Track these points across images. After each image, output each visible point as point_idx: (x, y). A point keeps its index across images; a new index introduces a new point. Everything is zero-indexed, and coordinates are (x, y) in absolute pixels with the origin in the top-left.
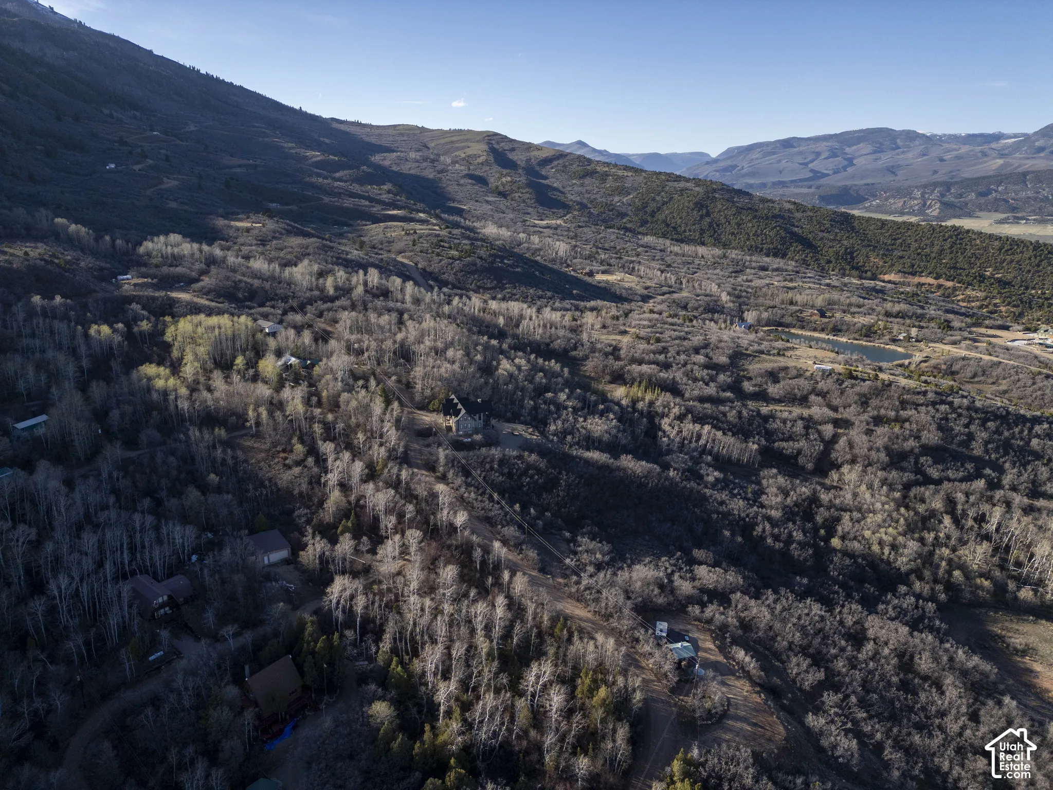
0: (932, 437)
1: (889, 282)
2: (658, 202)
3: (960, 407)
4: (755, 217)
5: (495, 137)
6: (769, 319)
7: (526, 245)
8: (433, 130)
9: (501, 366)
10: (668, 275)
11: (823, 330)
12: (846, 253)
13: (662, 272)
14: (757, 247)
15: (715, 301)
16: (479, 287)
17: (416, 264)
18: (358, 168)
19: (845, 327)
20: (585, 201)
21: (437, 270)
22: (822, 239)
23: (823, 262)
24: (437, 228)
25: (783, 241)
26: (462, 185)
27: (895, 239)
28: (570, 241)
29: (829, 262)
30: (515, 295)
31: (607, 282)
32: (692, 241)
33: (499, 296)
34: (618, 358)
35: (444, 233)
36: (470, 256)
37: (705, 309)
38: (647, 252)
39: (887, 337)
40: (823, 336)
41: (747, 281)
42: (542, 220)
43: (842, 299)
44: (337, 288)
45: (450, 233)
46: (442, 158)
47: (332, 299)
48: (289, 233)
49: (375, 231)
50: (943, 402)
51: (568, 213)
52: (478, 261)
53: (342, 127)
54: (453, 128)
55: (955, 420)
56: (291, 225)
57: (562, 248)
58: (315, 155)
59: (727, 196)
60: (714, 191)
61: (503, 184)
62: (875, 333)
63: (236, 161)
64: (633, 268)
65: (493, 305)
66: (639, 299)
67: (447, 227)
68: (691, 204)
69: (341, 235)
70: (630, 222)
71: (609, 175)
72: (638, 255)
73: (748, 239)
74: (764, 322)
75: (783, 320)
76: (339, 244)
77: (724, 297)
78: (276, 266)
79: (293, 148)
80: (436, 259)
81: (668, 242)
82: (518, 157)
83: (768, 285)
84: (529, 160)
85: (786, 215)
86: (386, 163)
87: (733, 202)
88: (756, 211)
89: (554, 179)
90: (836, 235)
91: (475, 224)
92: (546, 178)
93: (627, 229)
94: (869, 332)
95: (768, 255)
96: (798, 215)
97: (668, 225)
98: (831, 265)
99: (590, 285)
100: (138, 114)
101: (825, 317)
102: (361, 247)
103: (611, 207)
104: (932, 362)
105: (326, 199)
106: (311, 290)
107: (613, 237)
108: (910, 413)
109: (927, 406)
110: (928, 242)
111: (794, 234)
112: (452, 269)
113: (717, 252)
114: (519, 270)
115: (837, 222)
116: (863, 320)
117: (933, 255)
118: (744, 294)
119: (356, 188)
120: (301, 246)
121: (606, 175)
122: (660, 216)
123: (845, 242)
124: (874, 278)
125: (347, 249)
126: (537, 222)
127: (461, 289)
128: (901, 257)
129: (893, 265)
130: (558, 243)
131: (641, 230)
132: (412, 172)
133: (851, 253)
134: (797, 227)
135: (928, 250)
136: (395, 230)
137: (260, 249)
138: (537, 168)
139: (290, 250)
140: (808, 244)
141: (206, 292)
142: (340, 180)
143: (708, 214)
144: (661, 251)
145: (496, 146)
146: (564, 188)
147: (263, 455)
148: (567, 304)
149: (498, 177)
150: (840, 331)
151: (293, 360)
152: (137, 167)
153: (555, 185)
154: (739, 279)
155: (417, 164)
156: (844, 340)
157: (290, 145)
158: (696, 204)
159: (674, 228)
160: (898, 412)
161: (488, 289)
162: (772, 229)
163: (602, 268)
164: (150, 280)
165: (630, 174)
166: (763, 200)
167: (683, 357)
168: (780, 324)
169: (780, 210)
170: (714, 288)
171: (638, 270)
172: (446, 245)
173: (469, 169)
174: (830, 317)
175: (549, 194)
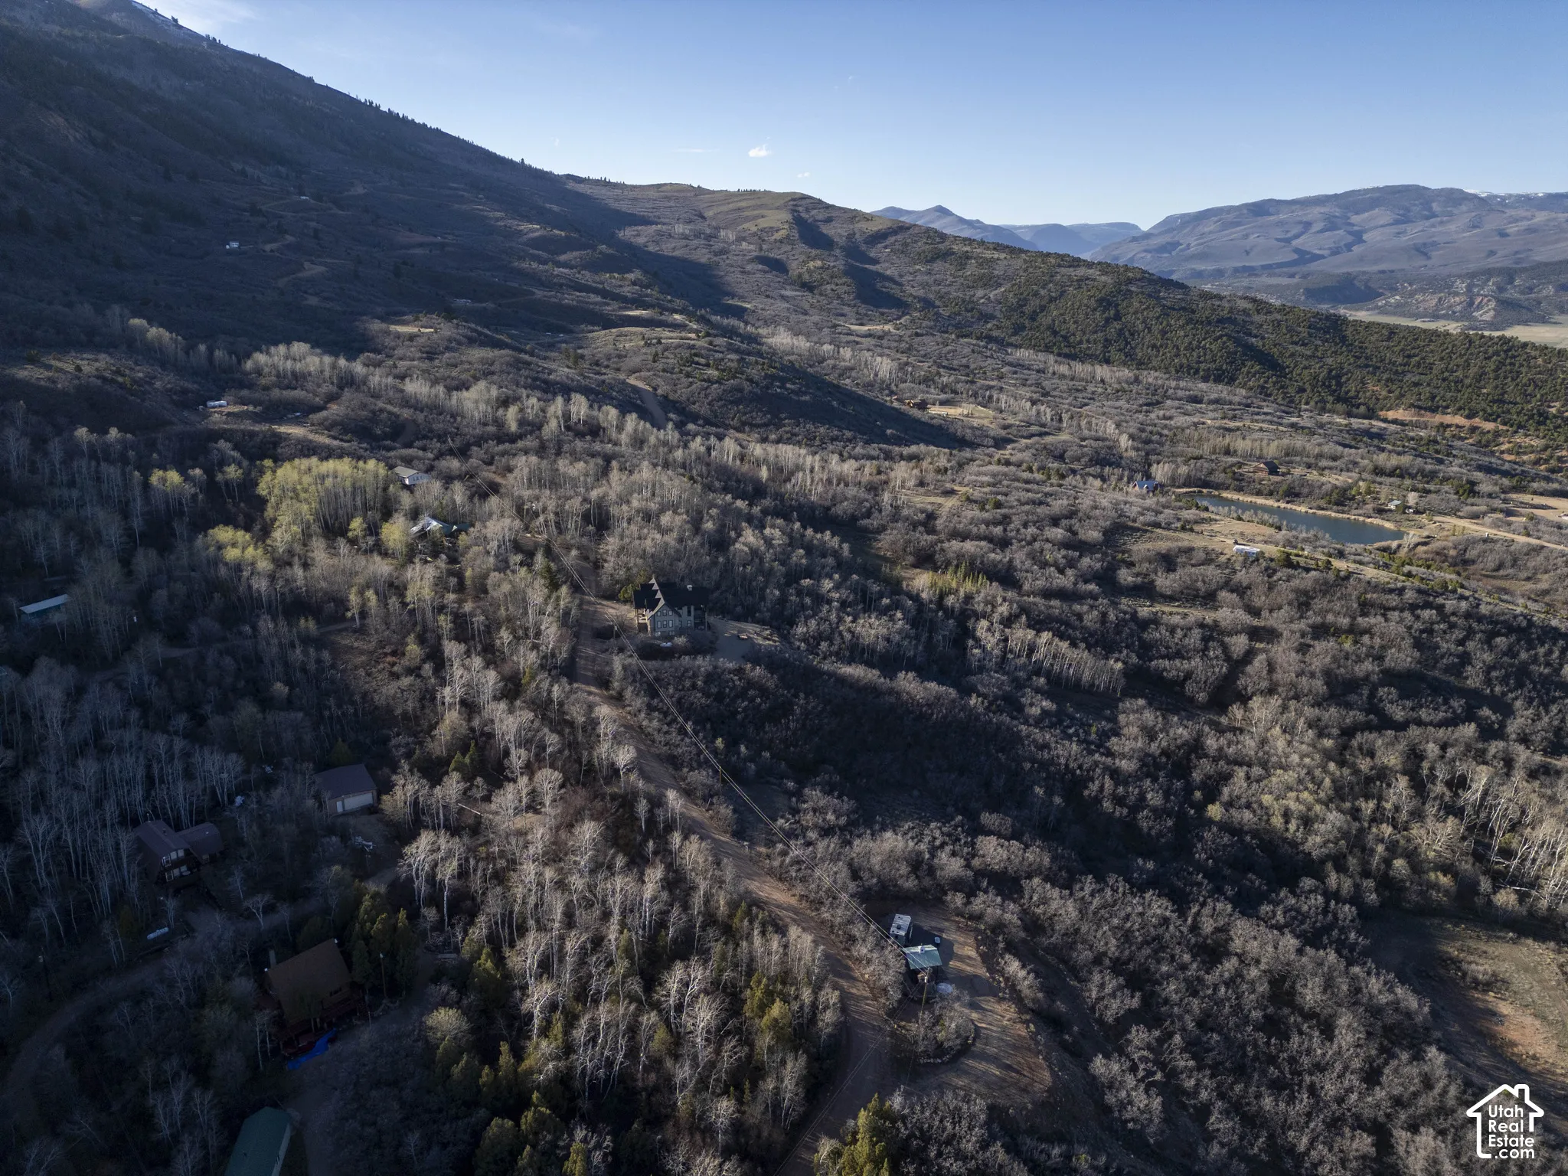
0: (1402, 657)
1: (1395, 422)
2: (1042, 298)
3: (1454, 614)
4: (1189, 321)
5: (803, 202)
6: (1189, 476)
7: (831, 362)
8: (714, 192)
9: (742, 539)
10: (1043, 408)
11: (1271, 494)
12: (1329, 377)
13: (1034, 403)
14: (1189, 367)
15: (1110, 448)
16: (744, 424)
17: (655, 389)
18: (594, 248)
19: (1305, 490)
20: (931, 296)
21: (684, 398)
22: (1292, 355)
23: (1291, 391)
24: (693, 336)
25: (1231, 359)
26: (749, 273)
27: (1409, 356)
28: (899, 356)
29: (1302, 390)
30: (796, 435)
31: (945, 418)
32: (1091, 356)
33: (773, 437)
34: (932, 531)
35: (702, 343)
36: (734, 377)
37: (1091, 460)
38: (1015, 373)
39: (1370, 506)
40: (1271, 502)
41: (1165, 418)
42: (862, 324)
43: (1308, 446)
44: (522, 423)
45: (711, 343)
46: (722, 233)
47: (513, 439)
48: (471, 341)
49: (602, 340)
50: (1427, 605)
51: (904, 314)
52: (747, 386)
53: (581, 188)
54: (742, 189)
55: (1445, 632)
56: (476, 331)
57: (884, 366)
58: (533, 229)
59: (1149, 289)
60: (1130, 281)
61: (809, 271)
62: (1353, 498)
63: (418, 238)
64: (991, 397)
65: (757, 450)
66: (991, 442)
67: (708, 335)
68: (1093, 300)
69: (551, 346)
70: (998, 328)
71: (968, 258)
72: (1000, 378)
73: (1177, 355)
74: (1182, 481)
75: (1212, 478)
76: (545, 358)
77: (1124, 441)
78: (440, 389)
79: (502, 219)
80: (685, 381)
81: (1051, 358)
82: (836, 231)
83: (1195, 425)
84: (851, 236)
85: (1240, 318)
86: (641, 240)
87: (1158, 298)
88: (1193, 312)
89: (888, 263)
90: (1316, 349)
91: (760, 331)
92: (875, 262)
93: (990, 339)
94: (1342, 498)
95: (1205, 379)
96: (1258, 318)
97: (1055, 333)
98: (1305, 395)
99: (918, 421)
100: (283, 170)
101: (1277, 474)
102: (576, 362)
103: (970, 306)
104: (1435, 545)
105: (539, 294)
106: (485, 424)
107: (967, 350)
108: (1374, 620)
109: (1402, 610)
110: (1461, 361)
111: (1249, 348)
112: (706, 396)
113: (1126, 373)
114: (807, 398)
115: (1319, 329)
116: (1336, 480)
117: (1467, 381)
118: (1155, 438)
119: (586, 277)
120: (482, 361)
121: (967, 256)
122: (1045, 320)
123: (1330, 361)
124: (1371, 414)
125: (554, 366)
126: (854, 327)
127: (717, 426)
128: (1416, 384)
129: (1402, 396)
130: (879, 359)
131: (1013, 339)
132: (677, 253)
133: (1338, 377)
134: (1256, 336)
135: (1459, 374)
136: (632, 339)
137: (425, 365)
138: (863, 247)
139: (466, 366)
140: (1269, 363)
141: (328, 426)
142: (565, 265)
143: (1117, 317)
144: (1038, 371)
145: (804, 215)
146: (901, 276)
147: (364, 658)
148: (873, 449)
149: (803, 262)
150: (1297, 495)
151: (435, 524)
152: (268, 247)
153: (888, 272)
154: (1153, 416)
155: (684, 242)
156: (1303, 509)
157: (498, 214)
158: (1100, 301)
159: (1065, 338)
160: (1354, 618)
161: (758, 426)
162: (1216, 340)
163: (943, 396)
164: (251, 408)
165: (1003, 256)
166: (1206, 296)
167: (1032, 530)
168: (1206, 484)
169: (1231, 311)
170: (1111, 428)
171: (998, 400)
172: (703, 361)
173: (761, 249)
174: (1284, 475)
175: (878, 285)
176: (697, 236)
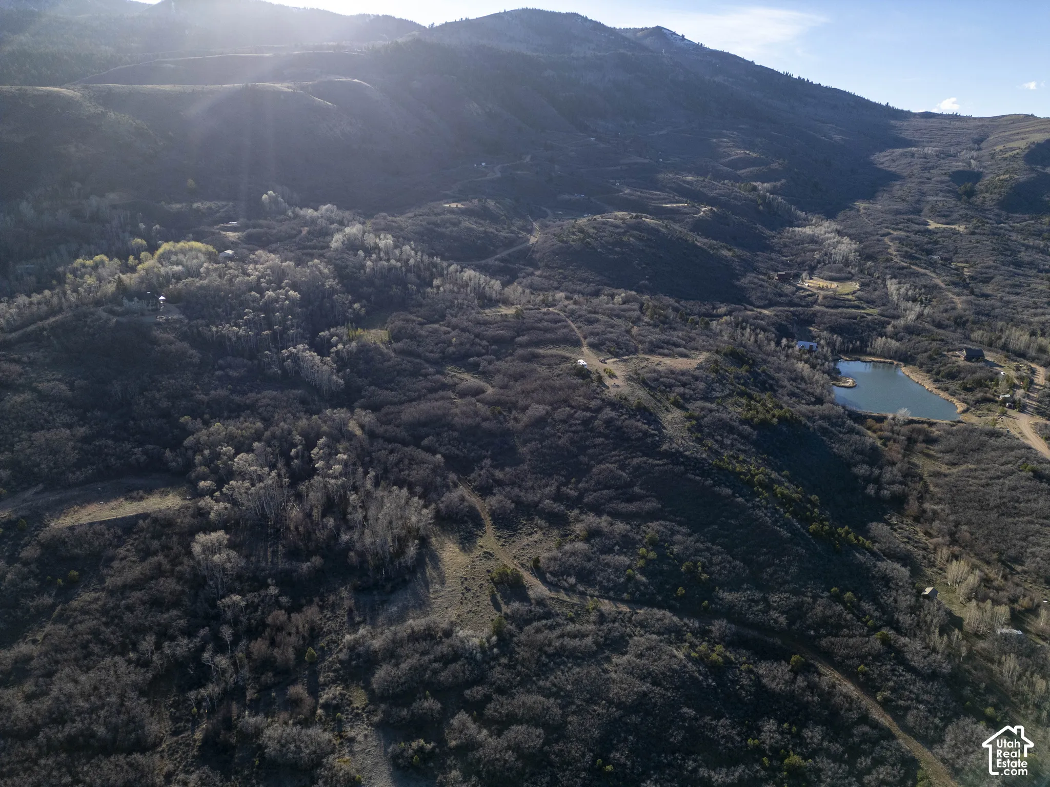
6: (898, 351)
11: (937, 373)
19: (963, 375)
37: (830, 327)
39: (982, 395)
58: (738, 154)
61: (990, 182)
62: (985, 387)
74: (891, 354)
75: (918, 355)
79: (729, 147)
149: (997, 175)
150: (954, 378)
157: (730, 144)
168: (906, 359)
176: (937, 156)
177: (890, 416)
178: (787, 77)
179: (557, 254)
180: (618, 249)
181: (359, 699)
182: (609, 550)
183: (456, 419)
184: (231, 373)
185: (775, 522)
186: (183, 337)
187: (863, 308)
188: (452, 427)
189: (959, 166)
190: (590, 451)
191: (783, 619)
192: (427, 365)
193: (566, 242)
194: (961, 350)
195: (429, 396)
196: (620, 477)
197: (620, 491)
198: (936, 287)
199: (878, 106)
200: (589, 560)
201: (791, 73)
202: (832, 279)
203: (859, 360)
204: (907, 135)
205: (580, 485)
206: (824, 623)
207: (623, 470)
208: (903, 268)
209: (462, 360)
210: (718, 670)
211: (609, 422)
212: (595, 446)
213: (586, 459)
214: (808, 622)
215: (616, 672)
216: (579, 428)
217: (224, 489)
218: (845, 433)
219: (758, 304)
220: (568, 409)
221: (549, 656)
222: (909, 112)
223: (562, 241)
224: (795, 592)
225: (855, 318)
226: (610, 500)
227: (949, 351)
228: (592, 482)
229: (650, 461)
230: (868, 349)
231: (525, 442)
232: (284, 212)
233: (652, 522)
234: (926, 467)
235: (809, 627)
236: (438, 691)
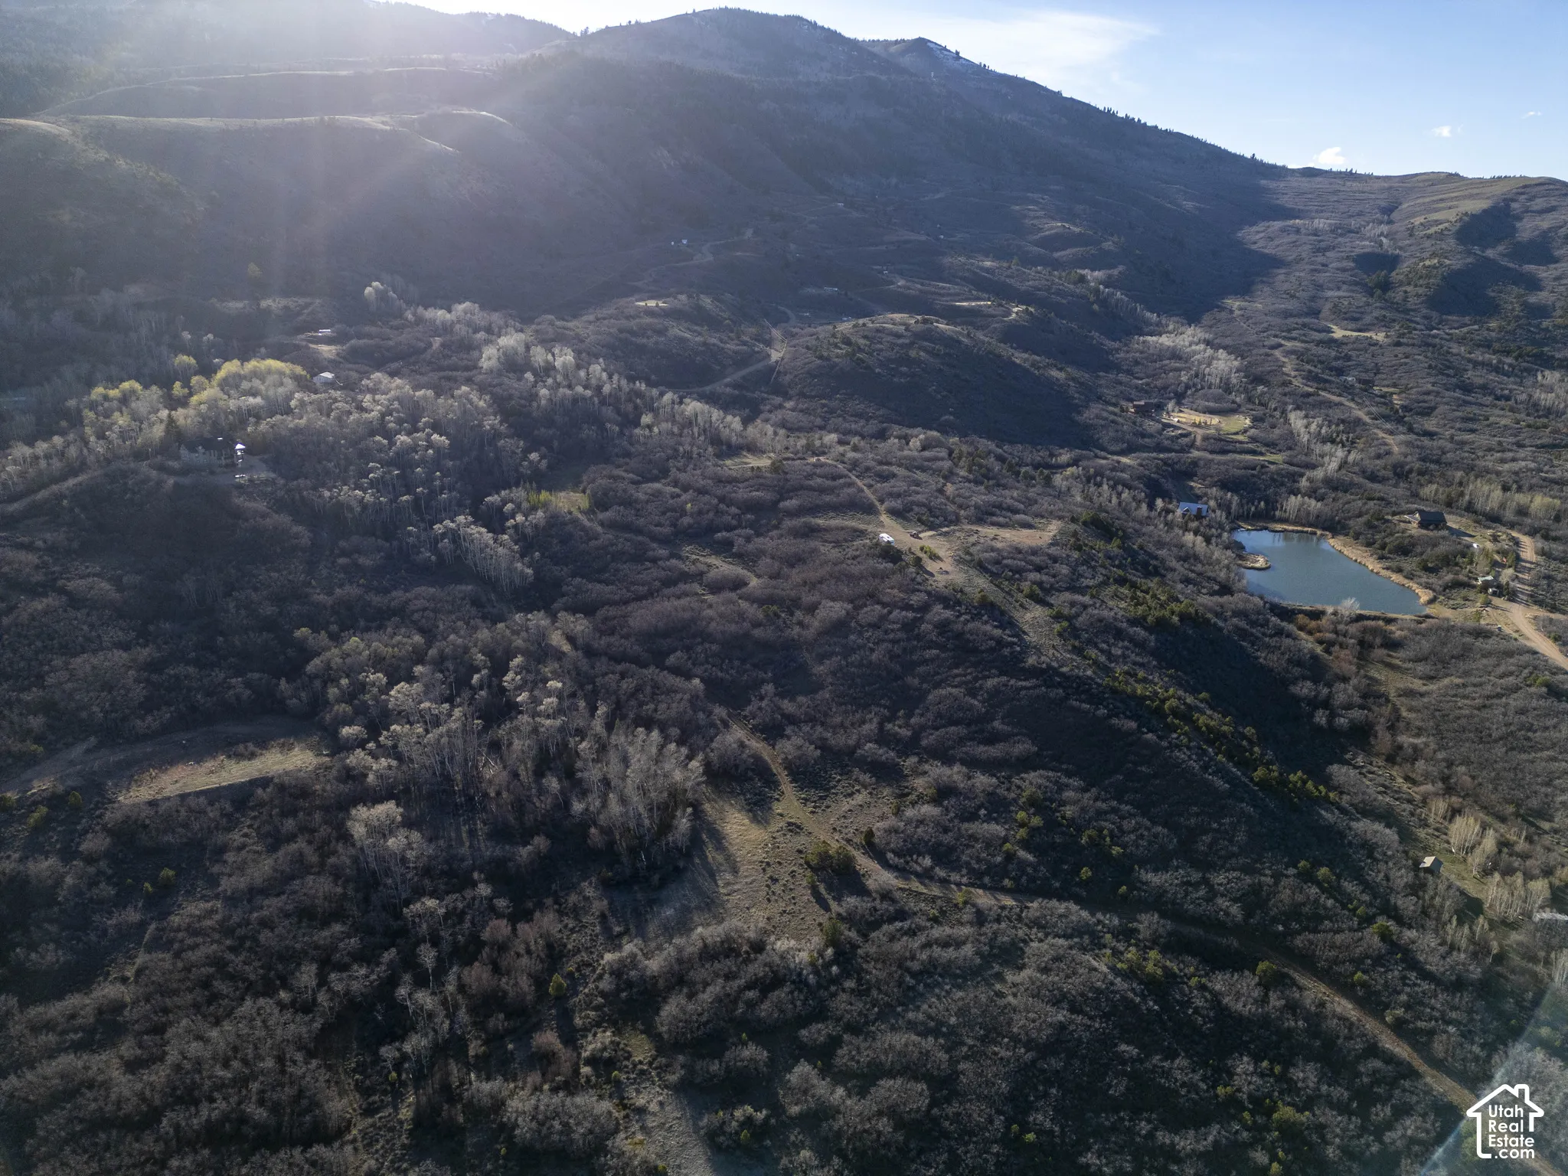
6: (1319, 515)
42: (1360, 331)
74: (1310, 519)
79: (1039, 218)
94: (1445, 563)
126: (1337, 333)
145: (1515, 204)
149: (1421, 259)
150: (1407, 554)
156: (1373, 568)
157: (1040, 213)
168: (1332, 526)
176: (1332, 231)
177: (1330, 610)
178: (1109, 115)
179: (815, 377)
180: (904, 369)
181: (641, 1049)
182: (973, 817)
183: (713, 625)
184: (361, 561)
185: (1205, 768)
186: (279, 505)
187: (1262, 454)
188: (707, 637)
189: (1365, 246)
190: (921, 669)
191: (1235, 909)
192: (655, 545)
193: (828, 359)
194: (1411, 512)
195: (666, 591)
196: (971, 708)
197: (973, 728)
198: (1358, 421)
199: (1240, 158)
200: (946, 830)
201: (1114, 109)
202: (1212, 412)
203: (1266, 528)
204: (1286, 201)
205: (913, 721)
206: (1294, 913)
207: (974, 696)
208: (1309, 395)
209: (704, 535)
210: (1160, 987)
211: (943, 626)
212: (925, 662)
213: (916, 681)
214: (1272, 913)
215: (1015, 995)
216: (900, 635)
217: (381, 739)
218: (1271, 636)
219: (1113, 448)
220: (878, 607)
221: (914, 975)
222: (1284, 168)
223: (821, 357)
224: (1247, 870)
225: (1254, 469)
226: (961, 741)
227: (1394, 514)
228: (930, 715)
229: (1012, 682)
230: (1278, 513)
231: (821, 658)
232: (400, 315)
233: (1026, 772)
234: (1392, 683)
235: (1275, 920)
236: (760, 1033)
